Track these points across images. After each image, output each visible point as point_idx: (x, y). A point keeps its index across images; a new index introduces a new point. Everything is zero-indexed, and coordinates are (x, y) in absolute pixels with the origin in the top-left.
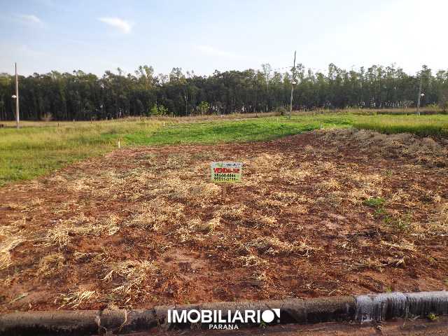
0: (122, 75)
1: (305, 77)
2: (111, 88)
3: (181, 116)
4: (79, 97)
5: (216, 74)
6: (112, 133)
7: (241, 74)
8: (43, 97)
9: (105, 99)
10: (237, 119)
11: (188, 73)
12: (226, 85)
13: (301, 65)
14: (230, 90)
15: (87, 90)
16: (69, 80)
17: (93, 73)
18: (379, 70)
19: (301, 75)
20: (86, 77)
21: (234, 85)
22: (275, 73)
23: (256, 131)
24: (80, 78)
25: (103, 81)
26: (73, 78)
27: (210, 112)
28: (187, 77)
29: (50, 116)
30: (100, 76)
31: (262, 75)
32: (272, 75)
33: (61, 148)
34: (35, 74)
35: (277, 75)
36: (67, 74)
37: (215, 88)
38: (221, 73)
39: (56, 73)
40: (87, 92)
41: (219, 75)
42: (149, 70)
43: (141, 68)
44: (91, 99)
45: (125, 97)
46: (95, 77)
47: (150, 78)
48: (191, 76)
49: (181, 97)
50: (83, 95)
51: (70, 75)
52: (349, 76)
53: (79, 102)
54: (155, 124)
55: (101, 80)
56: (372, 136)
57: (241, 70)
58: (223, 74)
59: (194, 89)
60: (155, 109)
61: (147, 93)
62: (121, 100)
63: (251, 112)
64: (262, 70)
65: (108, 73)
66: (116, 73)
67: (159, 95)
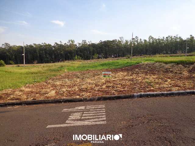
0: (62, 44)
1: (139, 42)
2: (57, 50)
3: (87, 60)
4: (44, 54)
5: (101, 42)
6: (62, 67)
7: (111, 41)
8: (30, 54)
9: (55, 54)
10: (110, 60)
11: (89, 42)
12: (105, 46)
13: (137, 37)
14: (107, 48)
15: (48, 51)
16: (40, 47)
17: (50, 44)
18: (171, 38)
19: (137, 41)
20: (47, 45)
21: (108, 46)
22: (126, 40)
23: (117, 65)
24: (45, 46)
25: (54, 47)
26: (42, 46)
27: (99, 58)
28: (88, 44)
29: (36, 62)
30: (53, 45)
31: (120, 41)
32: (124, 41)
33: (44, 73)
34: (27, 45)
35: (127, 41)
36: (39, 44)
37: (100, 48)
38: (103, 41)
39: (35, 44)
40: (47, 52)
41: (102, 42)
42: (73, 41)
43: (69, 40)
44: (49, 54)
45: (63, 53)
46: (50, 45)
47: (73, 45)
48: (90, 43)
49: (86, 52)
50: (46, 53)
51: (41, 45)
52: (158, 41)
53: (44, 56)
54: (77, 63)
55: (53, 46)
56: (161, 65)
57: (111, 40)
58: (104, 42)
59: (91, 49)
60: (76, 57)
61: (72, 51)
62: (61, 55)
63: (116, 57)
64: (120, 40)
65: (56, 43)
66: (60, 43)
67: (77, 51)
